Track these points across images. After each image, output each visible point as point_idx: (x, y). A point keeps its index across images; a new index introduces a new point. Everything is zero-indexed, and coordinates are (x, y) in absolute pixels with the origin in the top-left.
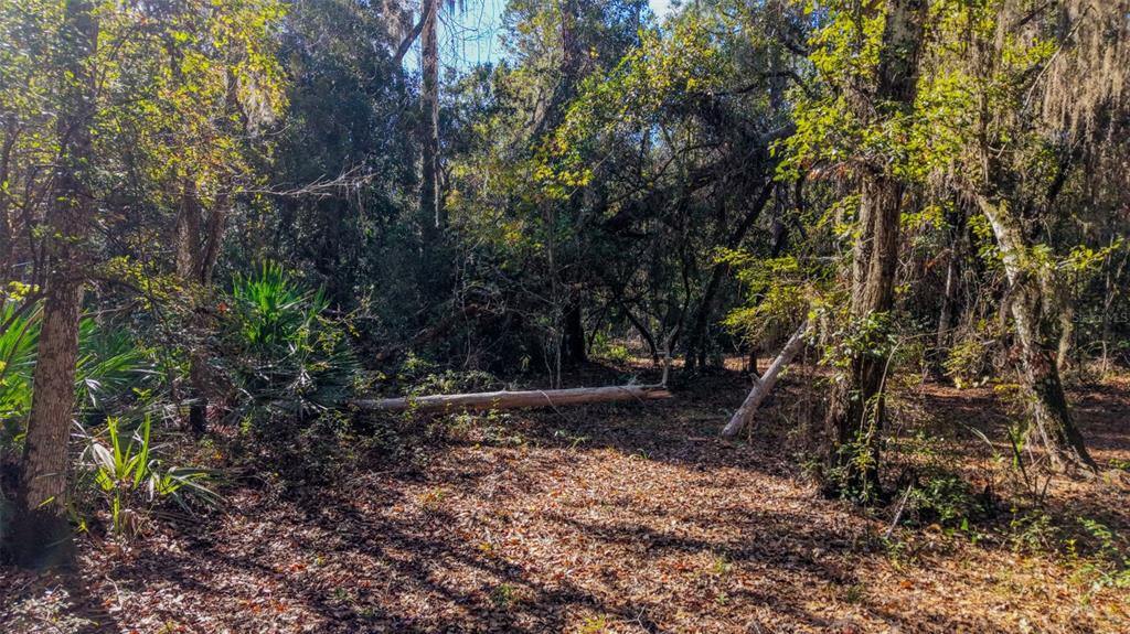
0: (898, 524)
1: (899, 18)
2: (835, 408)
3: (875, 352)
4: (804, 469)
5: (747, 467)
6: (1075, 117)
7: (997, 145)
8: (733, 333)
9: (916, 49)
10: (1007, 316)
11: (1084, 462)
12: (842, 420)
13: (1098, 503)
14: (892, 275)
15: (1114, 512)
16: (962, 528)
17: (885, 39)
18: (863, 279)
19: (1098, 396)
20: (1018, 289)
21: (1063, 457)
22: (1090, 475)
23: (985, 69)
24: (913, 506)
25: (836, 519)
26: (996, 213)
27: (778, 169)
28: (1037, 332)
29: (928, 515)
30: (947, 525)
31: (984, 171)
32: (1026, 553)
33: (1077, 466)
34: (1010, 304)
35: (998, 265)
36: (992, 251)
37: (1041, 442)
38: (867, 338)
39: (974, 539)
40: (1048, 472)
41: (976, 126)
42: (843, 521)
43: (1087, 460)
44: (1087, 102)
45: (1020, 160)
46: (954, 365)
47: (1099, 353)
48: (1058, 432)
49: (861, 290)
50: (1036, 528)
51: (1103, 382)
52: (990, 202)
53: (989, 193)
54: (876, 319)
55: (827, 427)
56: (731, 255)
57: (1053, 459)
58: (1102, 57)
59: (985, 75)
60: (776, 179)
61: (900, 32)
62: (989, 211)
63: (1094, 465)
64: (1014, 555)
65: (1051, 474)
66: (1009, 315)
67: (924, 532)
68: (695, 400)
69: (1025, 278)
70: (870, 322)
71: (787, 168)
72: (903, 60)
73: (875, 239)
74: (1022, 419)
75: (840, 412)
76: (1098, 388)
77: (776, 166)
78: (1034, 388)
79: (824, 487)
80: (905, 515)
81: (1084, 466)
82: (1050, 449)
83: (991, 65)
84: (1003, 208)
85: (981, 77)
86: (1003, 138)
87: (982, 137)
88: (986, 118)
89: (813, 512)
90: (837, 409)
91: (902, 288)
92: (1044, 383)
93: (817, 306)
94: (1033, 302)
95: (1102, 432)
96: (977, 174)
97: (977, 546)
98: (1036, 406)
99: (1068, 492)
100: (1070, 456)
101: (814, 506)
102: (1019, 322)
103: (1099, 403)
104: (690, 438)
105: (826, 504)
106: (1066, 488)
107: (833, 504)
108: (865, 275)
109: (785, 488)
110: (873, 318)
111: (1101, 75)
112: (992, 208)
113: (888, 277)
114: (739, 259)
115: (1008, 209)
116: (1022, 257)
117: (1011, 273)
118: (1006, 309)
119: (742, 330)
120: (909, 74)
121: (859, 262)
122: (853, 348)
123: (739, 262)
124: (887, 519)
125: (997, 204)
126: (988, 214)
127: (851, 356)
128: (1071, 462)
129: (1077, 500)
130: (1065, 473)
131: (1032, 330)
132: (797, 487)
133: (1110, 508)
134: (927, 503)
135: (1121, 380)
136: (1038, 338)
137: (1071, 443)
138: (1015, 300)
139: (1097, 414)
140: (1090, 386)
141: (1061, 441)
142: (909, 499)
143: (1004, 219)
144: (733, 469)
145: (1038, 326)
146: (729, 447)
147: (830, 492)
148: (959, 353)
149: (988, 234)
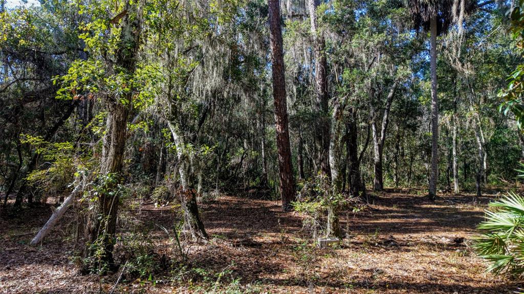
0: (119, 283)
1: (128, 29)
2: (90, 225)
3: (110, 193)
4: (71, 260)
5: (41, 262)
6: (204, 92)
7: (175, 99)
8: (31, 185)
9: (135, 46)
10: (177, 174)
11: (204, 236)
12: (94, 230)
13: (208, 254)
14: (122, 153)
15: (213, 257)
16: (149, 279)
17: (121, 38)
18: (107, 155)
19: (214, 205)
20: (181, 162)
21: (196, 235)
22: (206, 242)
23: (170, 65)
24: (127, 272)
25: (86, 287)
26: (174, 129)
27: (58, 92)
28: (188, 181)
29: (135, 275)
30: (143, 278)
31: (170, 110)
32: (177, 286)
33: (202, 238)
34: (178, 169)
35: (174, 151)
36: (171, 145)
37: (189, 229)
38: (107, 186)
39: (154, 283)
40: (191, 243)
41: (167, 90)
42: (89, 287)
43: (205, 235)
44: (208, 88)
45: (184, 108)
46: (155, 197)
47: (215, 188)
48: (195, 224)
49: (106, 161)
50: (181, 273)
51: (216, 199)
52: (172, 124)
53: (172, 120)
54: (111, 176)
55: (86, 235)
56: (32, 139)
57: (193, 236)
58: (213, 71)
59: (170, 68)
60: (57, 97)
61: (128, 36)
62: (172, 128)
63: (208, 237)
64: (172, 287)
65: (192, 243)
66: (178, 173)
67: (132, 284)
68: (19, 223)
69: (185, 157)
70: (108, 177)
71: (64, 93)
72: (129, 50)
73: (112, 135)
74: (181, 220)
75: (92, 226)
76: (214, 202)
77: (57, 90)
78: (187, 206)
79: (81, 269)
80: (124, 277)
81: (204, 238)
82: (192, 231)
83: (173, 65)
84: (177, 127)
85: (169, 68)
86: (178, 97)
87: (169, 95)
88: (171, 87)
89: (73, 285)
90: (90, 224)
91: (127, 160)
92: (190, 203)
93: (80, 169)
94: (187, 168)
95: (214, 220)
96: (167, 111)
97: (156, 287)
98: (187, 213)
99: (197, 251)
100: (199, 234)
101: (74, 281)
102: (181, 176)
103: (214, 208)
104: (7, 249)
105: (82, 279)
106: (196, 249)
107: (86, 278)
108: (108, 153)
109: (60, 273)
110: (109, 176)
111: (213, 78)
112: (173, 126)
113: (120, 155)
114: (37, 142)
115: (179, 127)
116: (183, 148)
117: (179, 155)
118: (176, 171)
119: (37, 182)
120: (132, 56)
121: (105, 147)
122: (99, 192)
123: (37, 143)
124: (113, 281)
125: (174, 124)
126: (171, 129)
127: (98, 196)
128: (199, 237)
129: (200, 254)
130: (197, 242)
131: (187, 180)
132: (67, 271)
133: (212, 256)
134: (135, 268)
135: (222, 198)
136: (189, 183)
137: (200, 228)
138: (180, 167)
139: (213, 213)
140: (211, 201)
141: (196, 228)
142: (126, 268)
143: (177, 131)
144: (31, 265)
145: (189, 178)
146: (32, 251)
147: (85, 272)
148: (158, 191)
149: (170, 137)
